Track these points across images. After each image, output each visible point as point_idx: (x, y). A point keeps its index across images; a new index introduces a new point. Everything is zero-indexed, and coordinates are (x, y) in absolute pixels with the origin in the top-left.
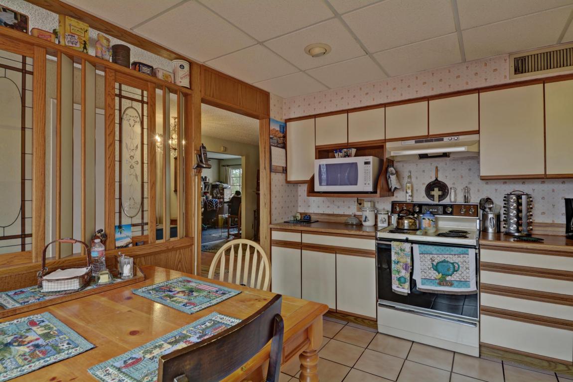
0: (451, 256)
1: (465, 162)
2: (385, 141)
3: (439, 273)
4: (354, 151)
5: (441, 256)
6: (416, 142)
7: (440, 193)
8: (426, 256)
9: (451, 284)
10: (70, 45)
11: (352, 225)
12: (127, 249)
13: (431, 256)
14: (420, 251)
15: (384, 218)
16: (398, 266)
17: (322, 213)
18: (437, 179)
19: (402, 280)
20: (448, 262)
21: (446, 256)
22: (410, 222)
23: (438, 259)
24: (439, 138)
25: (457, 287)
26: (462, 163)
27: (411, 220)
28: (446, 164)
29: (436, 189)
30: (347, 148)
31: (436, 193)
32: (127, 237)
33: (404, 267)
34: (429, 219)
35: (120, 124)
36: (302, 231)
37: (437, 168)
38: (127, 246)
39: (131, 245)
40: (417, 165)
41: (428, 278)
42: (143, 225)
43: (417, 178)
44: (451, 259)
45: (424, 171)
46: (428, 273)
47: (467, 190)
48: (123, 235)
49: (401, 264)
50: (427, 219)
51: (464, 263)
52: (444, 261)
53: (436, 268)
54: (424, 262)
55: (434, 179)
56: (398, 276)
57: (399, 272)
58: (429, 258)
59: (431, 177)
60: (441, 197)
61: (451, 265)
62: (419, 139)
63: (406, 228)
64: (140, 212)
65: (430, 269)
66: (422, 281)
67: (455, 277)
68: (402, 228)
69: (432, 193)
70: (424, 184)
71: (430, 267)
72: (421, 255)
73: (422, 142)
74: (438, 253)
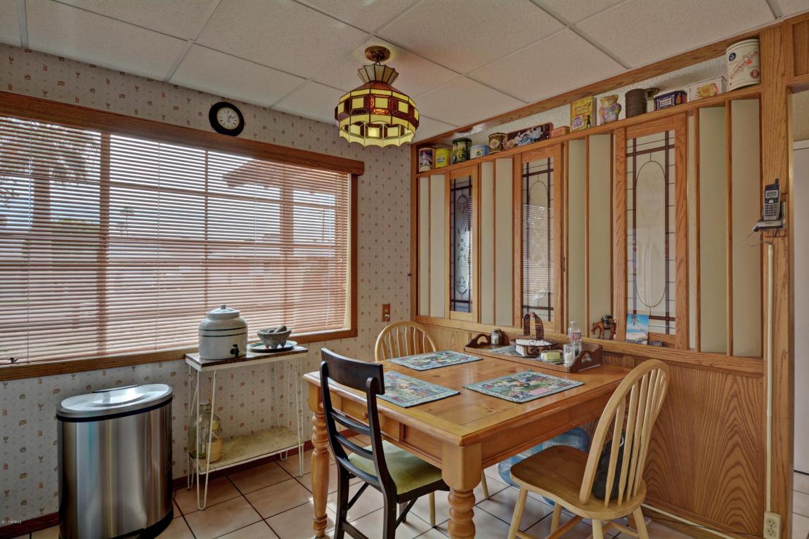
10: (576, 128)
12: (639, 346)
32: (642, 331)
35: (634, 189)
38: (639, 342)
39: (645, 342)
42: (667, 319)
48: (636, 327)
64: (664, 301)
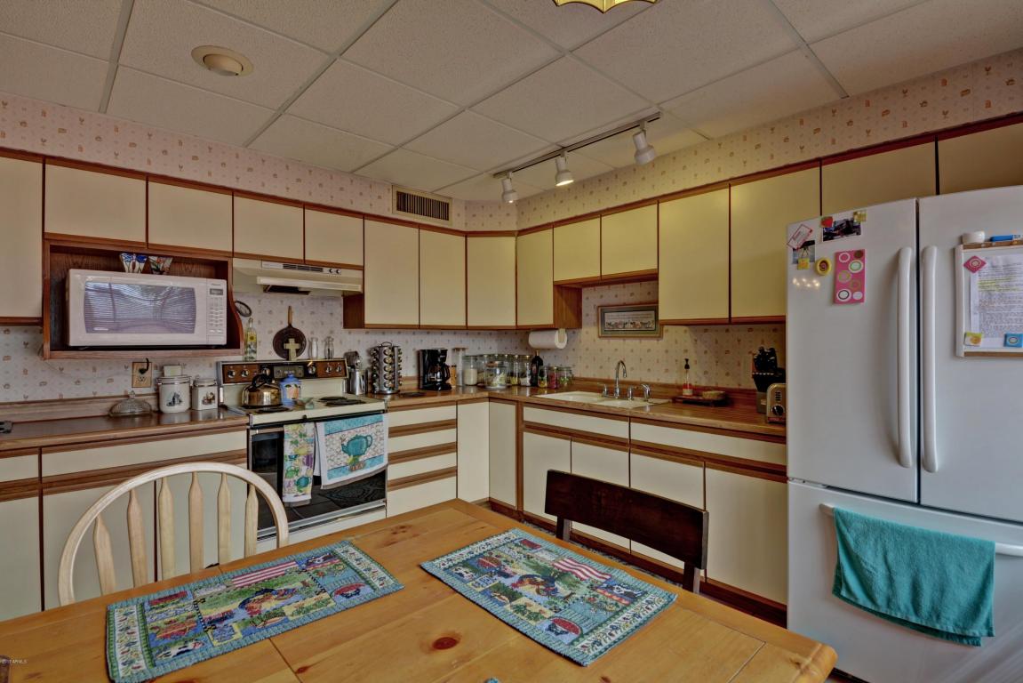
0: (364, 428)
1: (326, 303)
2: (233, 254)
3: (350, 455)
4: (168, 262)
5: (352, 431)
6: (285, 267)
7: (297, 346)
8: (334, 435)
9: (363, 465)
11: (133, 416)
13: (340, 434)
14: (326, 430)
15: (212, 394)
16: (297, 462)
17: (23, 400)
18: (290, 325)
19: (303, 482)
20: (361, 437)
21: (358, 430)
22: (273, 393)
23: (349, 436)
24: (317, 267)
25: (371, 466)
26: (322, 304)
27: (273, 390)
28: (303, 304)
29: (292, 341)
30: (159, 256)
31: (292, 346)
33: (305, 461)
34: (296, 386)
36: (41, 448)
37: (290, 308)
40: (260, 301)
41: (336, 466)
43: (259, 322)
44: (363, 432)
45: (270, 312)
46: (335, 460)
47: (328, 341)
49: (301, 458)
50: (293, 386)
51: (378, 434)
52: (357, 437)
53: (345, 450)
54: (331, 446)
55: (285, 325)
56: (296, 478)
57: (297, 471)
58: (338, 438)
59: (282, 323)
60: (299, 352)
61: (364, 440)
62: (289, 264)
63: (265, 404)
65: (338, 453)
66: (328, 474)
67: (369, 453)
68: (259, 404)
69: (287, 346)
70: (270, 332)
71: (338, 450)
72: (328, 437)
73: (293, 268)
74: (349, 428)
